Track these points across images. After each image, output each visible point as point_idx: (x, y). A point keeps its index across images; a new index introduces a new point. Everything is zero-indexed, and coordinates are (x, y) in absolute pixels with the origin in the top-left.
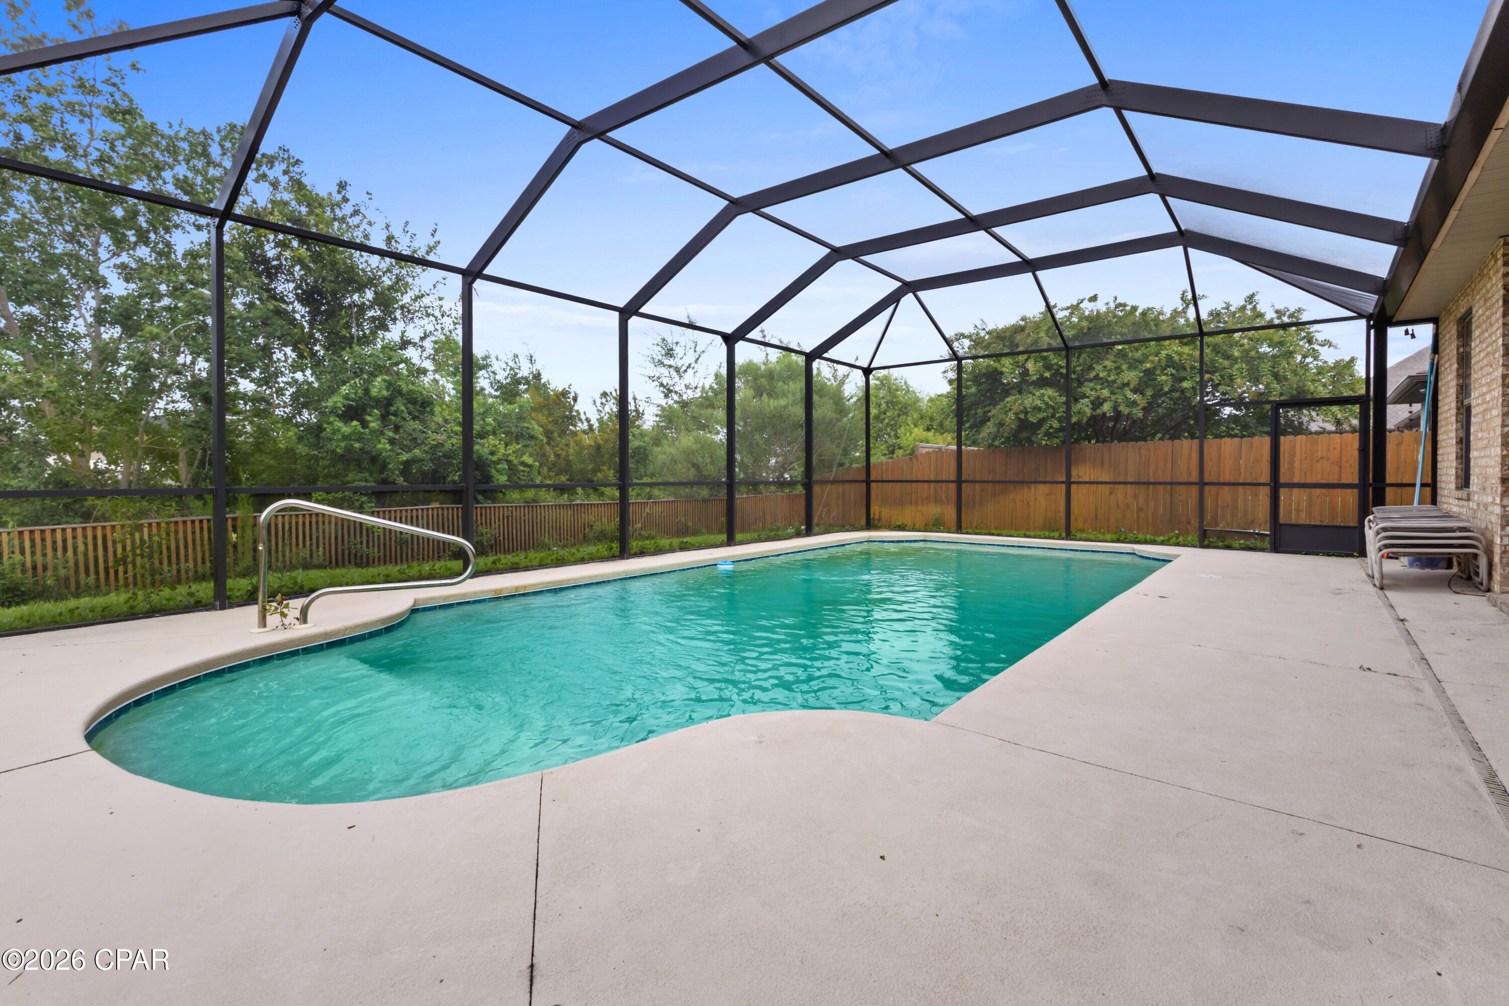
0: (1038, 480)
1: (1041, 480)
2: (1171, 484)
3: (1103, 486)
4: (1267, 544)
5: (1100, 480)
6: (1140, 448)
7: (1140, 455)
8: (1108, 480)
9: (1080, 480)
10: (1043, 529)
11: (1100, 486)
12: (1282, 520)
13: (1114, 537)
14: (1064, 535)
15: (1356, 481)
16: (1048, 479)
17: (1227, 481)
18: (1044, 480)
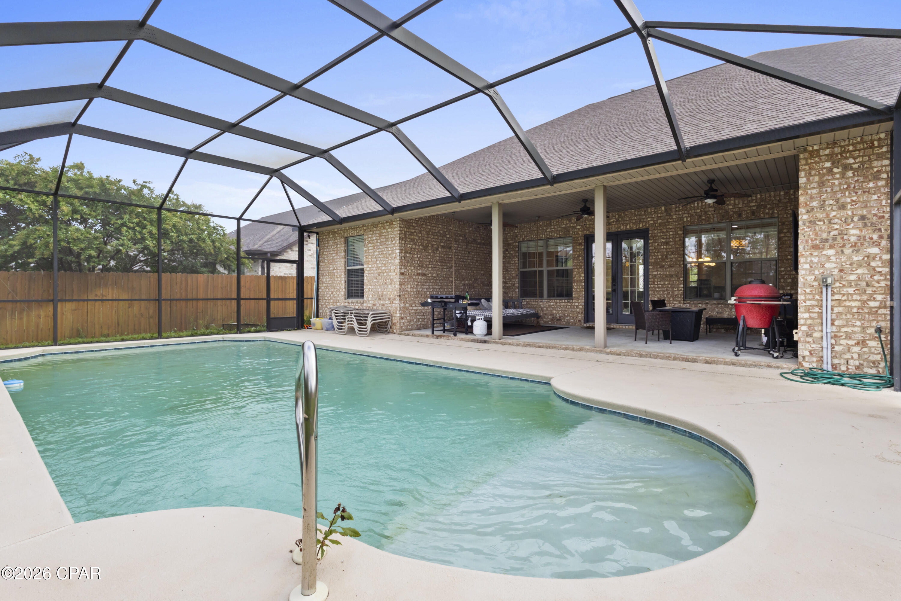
0: (64, 298)
1: (67, 298)
2: (171, 300)
3: (123, 302)
4: (265, 328)
5: (121, 298)
6: (150, 277)
7: (150, 281)
8: (127, 298)
9: (104, 298)
10: (70, 337)
11: (120, 302)
12: (272, 316)
13: (189, 333)
14: (156, 335)
15: (295, 297)
16: (75, 298)
17: (202, 298)
18: (70, 298)
